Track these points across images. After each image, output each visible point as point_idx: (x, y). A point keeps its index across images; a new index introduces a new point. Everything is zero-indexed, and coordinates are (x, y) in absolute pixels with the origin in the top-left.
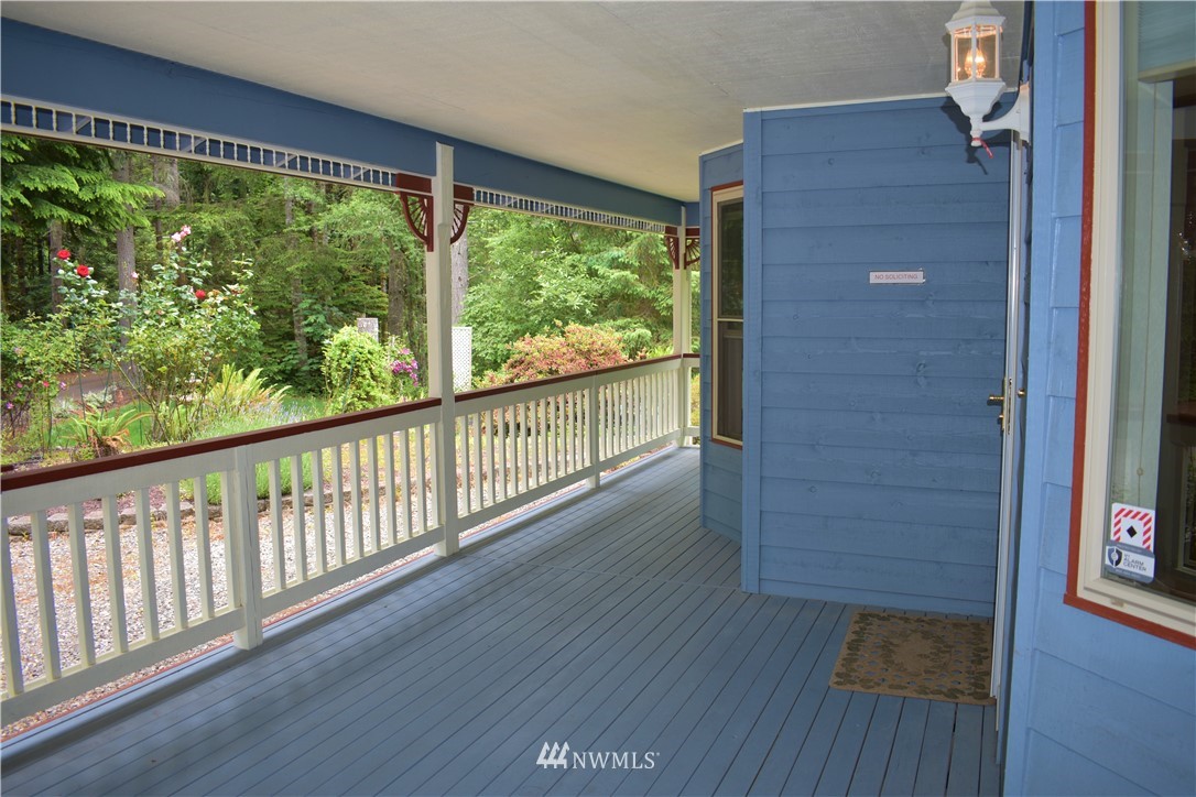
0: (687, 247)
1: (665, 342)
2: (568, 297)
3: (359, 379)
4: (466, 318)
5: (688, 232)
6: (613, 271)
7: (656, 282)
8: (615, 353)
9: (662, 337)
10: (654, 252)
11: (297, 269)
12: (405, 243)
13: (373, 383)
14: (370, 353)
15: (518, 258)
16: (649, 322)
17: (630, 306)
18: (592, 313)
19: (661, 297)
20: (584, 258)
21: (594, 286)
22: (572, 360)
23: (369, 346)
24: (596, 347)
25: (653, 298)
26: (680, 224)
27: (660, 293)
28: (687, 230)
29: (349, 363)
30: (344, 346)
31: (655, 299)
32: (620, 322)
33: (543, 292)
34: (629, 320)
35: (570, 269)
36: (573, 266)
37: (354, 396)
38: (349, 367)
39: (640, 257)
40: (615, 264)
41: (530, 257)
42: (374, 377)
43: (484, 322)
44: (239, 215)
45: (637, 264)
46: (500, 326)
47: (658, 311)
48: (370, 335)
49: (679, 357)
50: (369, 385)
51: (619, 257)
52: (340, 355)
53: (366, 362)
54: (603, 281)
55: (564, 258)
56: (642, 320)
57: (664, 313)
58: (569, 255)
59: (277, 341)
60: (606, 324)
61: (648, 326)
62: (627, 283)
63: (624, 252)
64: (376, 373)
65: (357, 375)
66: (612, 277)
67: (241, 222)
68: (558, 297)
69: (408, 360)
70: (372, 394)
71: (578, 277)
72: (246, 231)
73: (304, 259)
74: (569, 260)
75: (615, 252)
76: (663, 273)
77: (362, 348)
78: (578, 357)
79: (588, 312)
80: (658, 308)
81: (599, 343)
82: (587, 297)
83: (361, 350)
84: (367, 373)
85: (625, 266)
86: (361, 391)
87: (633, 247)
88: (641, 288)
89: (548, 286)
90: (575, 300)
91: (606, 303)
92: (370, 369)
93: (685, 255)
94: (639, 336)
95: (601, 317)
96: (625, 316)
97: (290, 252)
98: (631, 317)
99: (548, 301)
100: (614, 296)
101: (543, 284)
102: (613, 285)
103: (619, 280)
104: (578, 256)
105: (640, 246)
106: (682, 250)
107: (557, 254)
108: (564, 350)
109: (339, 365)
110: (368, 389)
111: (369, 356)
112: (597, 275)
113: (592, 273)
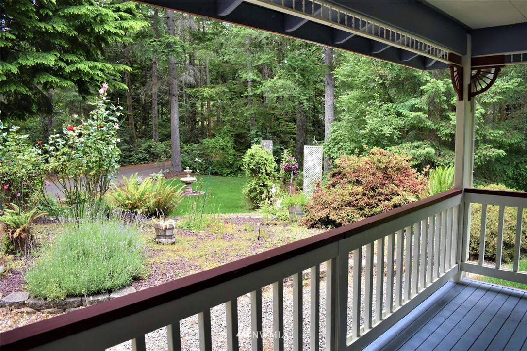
0: (472, 77)
1: (443, 156)
2: (383, 129)
3: (260, 175)
4: (330, 140)
5: (474, 62)
6: (412, 112)
7: (439, 119)
8: (406, 169)
9: (442, 153)
10: (438, 101)
11: (249, 114)
12: (301, 101)
13: (267, 177)
14: (266, 160)
15: (356, 106)
16: (434, 144)
17: (422, 134)
18: (398, 138)
19: (442, 128)
20: (395, 105)
21: (400, 122)
22: (373, 174)
23: (266, 156)
24: (391, 165)
25: (437, 129)
26: (465, 53)
27: (441, 126)
28: (473, 60)
29: (254, 166)
30: (253, 156)
31: (438, 130)
32: (415, 144)
33: (368, 126)
34: (421, 142)
35: (385, 112)
36: (388, 110)
37: (256, 184)
38: (254, 168)
39: (429, 104)
40: (413, 108)
41: (363, 106)
42: (268, 174)
43: (339, 142)
44: (224, 89)
45: (427, 108)
46: (346, 145)
47: (440, 137)
48: (268, 150)
49: (460, 192)
50: (265, 178)
51: (415, 104)
52: (250, 161)
53: (264, 165)
54: (406, 119)
55: (382, 105)
56: (429, 143)
57: (444, 138)
58: (385, 103)
59: (244, 149)
60: (407, 145)
61: (433, 146)
62: (420, 120)
63: (419, 101)
64: (269, 171)
65: (259, 173)
66: (411, 116)
67: (224, 92)
68: (377, 129)
69: (293, 163)
70: (266, 183)
71: (390, 116)
72: (226, 96)
73: (253, 110)
74: (385, 106)
75: (413, 101)
76: (443, 114)
77: (262, 157)
78: (377, 172)
79: (395, 137)
80: (439, 135)
81: (394, 162)
82: (394, 129)
83: (261, 158)
84: (264, 171)
85: (419, 110)
86: (260, 181)
87: (425, 98)
88: (429, 123)
89: (371, 122)
90: (387, 131)
91: (408, 132)
92: (266, 169)
93: (470, 86)
94: (427, 153)
95: (404, 140)
96: (419, 140)
97: (248, 106)
98: (423, 140)
99: (371, 130)
100: (413, 127)
101: (368, 121)
102: (412, 121)
103: (415, 118)
104: (390, 104)
105: (429, 97)
106: (467, 81)
107: (377, 103)
108: (368, 166)
109: (249, 166)
110: (264, 180)
111: (266, 162)
112: (402, 115)
113: (399, 114)
